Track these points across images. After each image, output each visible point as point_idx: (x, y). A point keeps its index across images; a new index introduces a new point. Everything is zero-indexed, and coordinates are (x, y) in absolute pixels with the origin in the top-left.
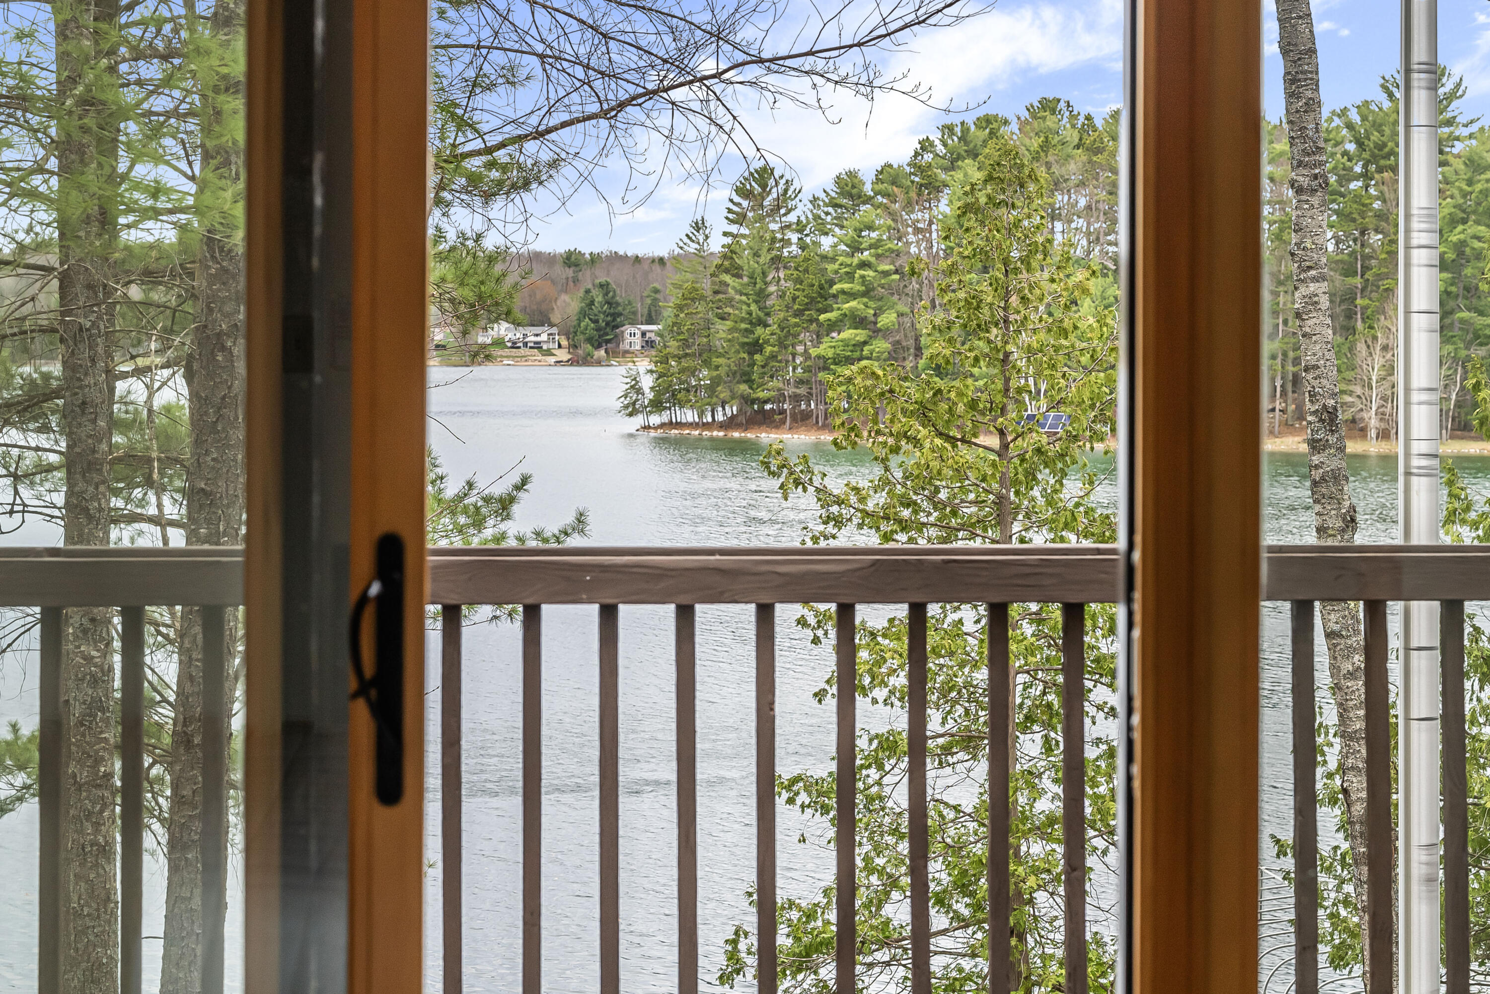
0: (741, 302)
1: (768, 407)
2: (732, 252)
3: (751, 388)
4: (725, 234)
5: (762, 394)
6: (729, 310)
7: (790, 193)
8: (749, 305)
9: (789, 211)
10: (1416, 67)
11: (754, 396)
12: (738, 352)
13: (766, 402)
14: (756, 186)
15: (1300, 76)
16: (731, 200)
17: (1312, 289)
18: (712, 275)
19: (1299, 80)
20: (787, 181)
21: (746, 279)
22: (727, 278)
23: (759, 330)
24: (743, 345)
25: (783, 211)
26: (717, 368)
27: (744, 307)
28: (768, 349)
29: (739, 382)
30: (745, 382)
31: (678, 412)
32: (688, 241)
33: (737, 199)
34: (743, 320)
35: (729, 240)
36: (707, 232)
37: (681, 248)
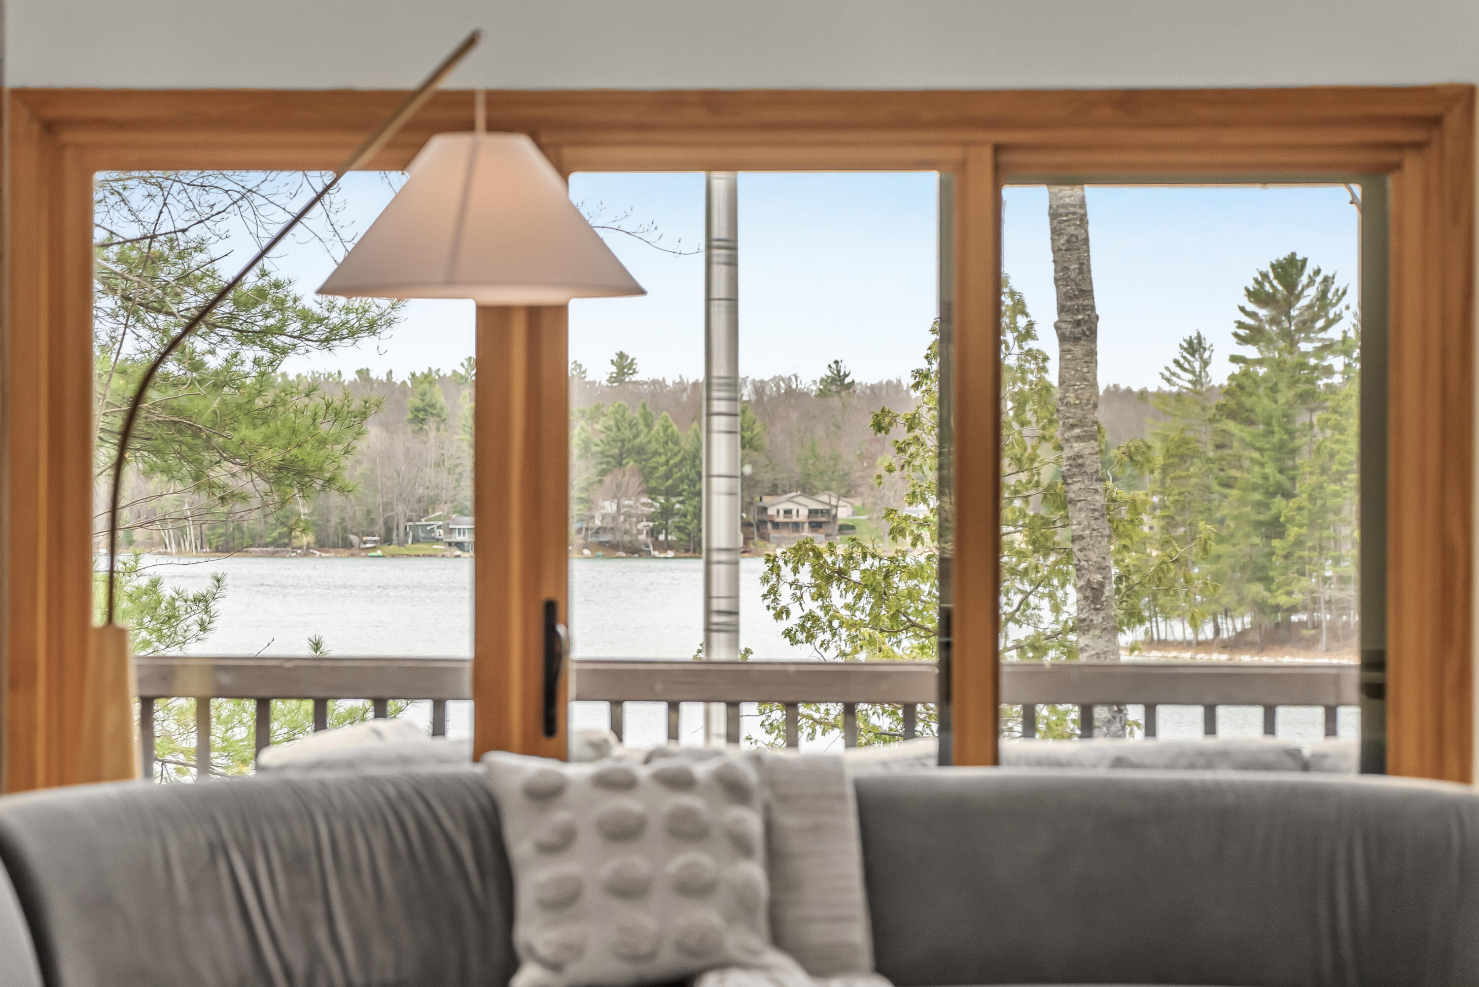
0: (1253, 461)
1: (1294, 618)
2: (1241, 387)
3: (1268, 589)
4: (1234, 359)
5: (1282, 600)
6: (1233, 472)
7: (1330, 295)
8: (1262, 465)
9: (1329, 324)
10: (715, 243)
11: (1272, 601)
12: (1247, 536)
13: (1293, 609)
14: (1280, 288)
15: (1061, 211)
16: (1242, 309)
17: (1076, 450)
18: (1211, 420)
19: (1060, 215)
20: (1326, 279)
21: (1261, 427)
22: (1231, 426)
23: (1279, 503)
24: (1259, 524)
25: (1320, 323)
26: (1218, 558)
27: (1257, 468)
28: (1293, 531)
29: (1249, 581)
30: (1261, 580)
31: (1162, 625)
32: (1177, 370)
33: (1251, 307)
34: (1255, 487)
35: (1236, 369)
36: (1206, 355)
37: (1168, 380)
